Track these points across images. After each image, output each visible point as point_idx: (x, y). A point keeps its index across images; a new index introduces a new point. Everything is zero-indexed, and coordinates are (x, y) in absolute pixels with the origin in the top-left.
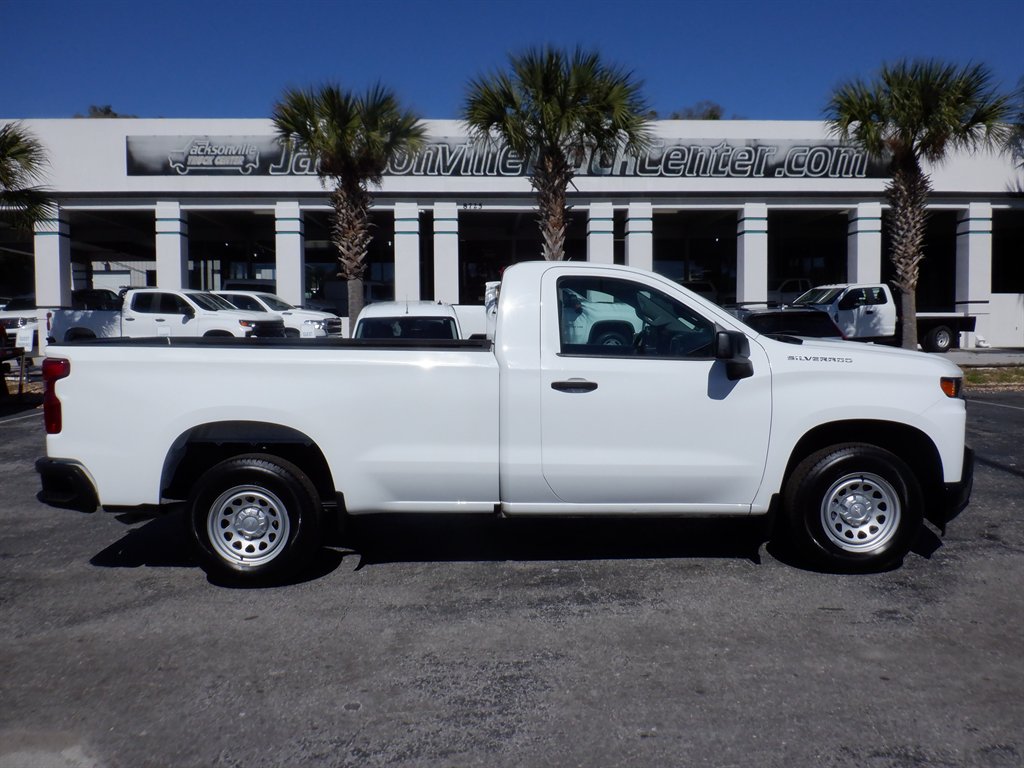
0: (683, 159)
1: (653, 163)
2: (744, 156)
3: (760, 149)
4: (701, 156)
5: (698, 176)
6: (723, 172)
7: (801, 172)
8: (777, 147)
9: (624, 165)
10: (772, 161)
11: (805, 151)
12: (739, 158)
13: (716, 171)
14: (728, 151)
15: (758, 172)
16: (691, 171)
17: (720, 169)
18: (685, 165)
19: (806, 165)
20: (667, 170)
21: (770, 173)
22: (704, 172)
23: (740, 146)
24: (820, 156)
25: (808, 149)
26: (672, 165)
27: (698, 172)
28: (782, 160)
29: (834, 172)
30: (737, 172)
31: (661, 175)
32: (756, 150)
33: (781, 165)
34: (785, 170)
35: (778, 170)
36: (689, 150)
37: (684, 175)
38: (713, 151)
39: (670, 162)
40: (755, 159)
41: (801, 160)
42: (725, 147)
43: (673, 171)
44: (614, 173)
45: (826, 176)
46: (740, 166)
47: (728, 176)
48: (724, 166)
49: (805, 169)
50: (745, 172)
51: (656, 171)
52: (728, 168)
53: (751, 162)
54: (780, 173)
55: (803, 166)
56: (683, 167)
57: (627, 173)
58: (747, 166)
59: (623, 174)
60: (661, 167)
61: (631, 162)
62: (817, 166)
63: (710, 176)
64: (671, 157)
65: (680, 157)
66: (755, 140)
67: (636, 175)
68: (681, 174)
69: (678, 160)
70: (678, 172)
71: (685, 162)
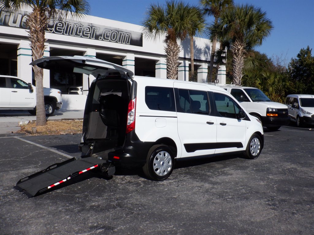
0: (63, 27)
1: (50, 27)
2: (87, 29)
3: (93, 27)
4: (70, 27)
5: (69, 35)
6: (79, 35)
8: (99, 28)
10: (98, 33)
11: (109, 31)
12: (85, 30)
13: (76, 34)
14: (81, 26)
15: (93, 37)
16: (66, 33)
17: (78, 33)
18: (64, 29)
19: (110, 37)
20: (56, 30)
21: (97, 38)
22: (72, 34)
23: (86, 26)
24: (115, 34)
25: (110, 31)
26: (58, 29)
27: (69, 33)
28: (101, 33)
29: (119, 41)
30: (84, 36)
31: (53, 33)
32: (92, 28)
33: (101, 35)
34: (102, 38)
35: (100, 37)
36: (65, 24)
38: (75, 25)
39: (57, 27)
40: (91, 31)
41: (108, 34)
42: (80, 25)
43: (59, 32)
45: (117, 42)
46: (86, 33)
47: (81, 37)
48: (80, 32)
49: (109, 38)
50: (88, 36)
51: (51, 30)
52: (81, 34)
53: (90, 33)
54: (100, 38)
55: (108, 37)
56: (63, 30)
58: (88, 34)
60: (53, 29)
62: (114, 38)
63: (74, 36)
64: (58, 25)
65: (61, 26)
66: (91, 24)
68: (62, 33)
69: (61, 27)
70: (61, 32)
71: (64, 28)
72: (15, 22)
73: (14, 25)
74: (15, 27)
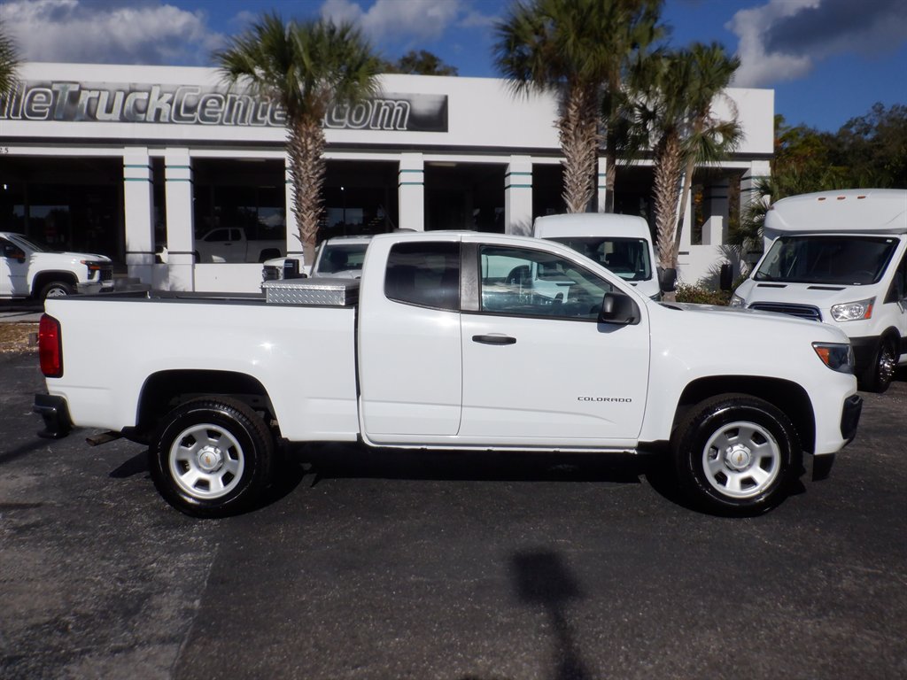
0: (220, 107)
1: (189, 109)
4: (239, 105)
5: (236, 124)
6: (262, 122)
7: (341, 124)
9: (159, 111)
11: (345, 103)
12: (278, 107)
13: (255, 120)
14: (266, 100)
16: (228, 120)
17: (259, 118)
18: (223, 113)
20: (204, 118)
22: (243, 120)
24: (361, 108)
25: (348, 101)
26: (209, 113)
27: (235, 121)
29: (375, 124)
30: (275, 122)
31: (198, 123)
34: (325, 121)
36: (226, 98)
37: (221, 124)
38: (251, 99)
39: (207, 110)
41: (341, 111)
42: (264, 97)
43: (210, 120)
44: (147, 120)
45: (367, 128)
46: (279, 115)
47: (268, 125)
48: (264, 114)
49: (346, 120)
50: (285, 122)
51: (192, 119)
52: (267, 118)
55: (343, 117)
56: (220, 115)
57: (161, 120)
59: (157, 119)
60: (197, 115)
61: (166, 109)
62: (358, 118)
63: (249, 125)
64: (208, 104)
65: (217, 104)
67: (171, 122)
68: (218, 122)
69: (215, 108)
70: (215, 120)
71: (222, 110)
72: (109, 110)
73: (108, 116)
74: (111, 121)
